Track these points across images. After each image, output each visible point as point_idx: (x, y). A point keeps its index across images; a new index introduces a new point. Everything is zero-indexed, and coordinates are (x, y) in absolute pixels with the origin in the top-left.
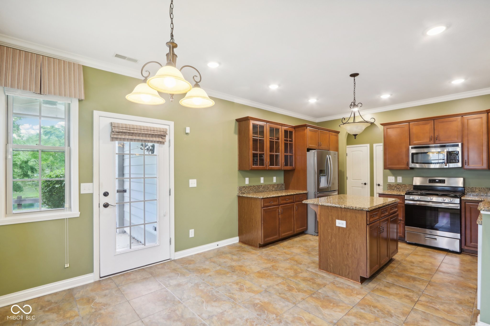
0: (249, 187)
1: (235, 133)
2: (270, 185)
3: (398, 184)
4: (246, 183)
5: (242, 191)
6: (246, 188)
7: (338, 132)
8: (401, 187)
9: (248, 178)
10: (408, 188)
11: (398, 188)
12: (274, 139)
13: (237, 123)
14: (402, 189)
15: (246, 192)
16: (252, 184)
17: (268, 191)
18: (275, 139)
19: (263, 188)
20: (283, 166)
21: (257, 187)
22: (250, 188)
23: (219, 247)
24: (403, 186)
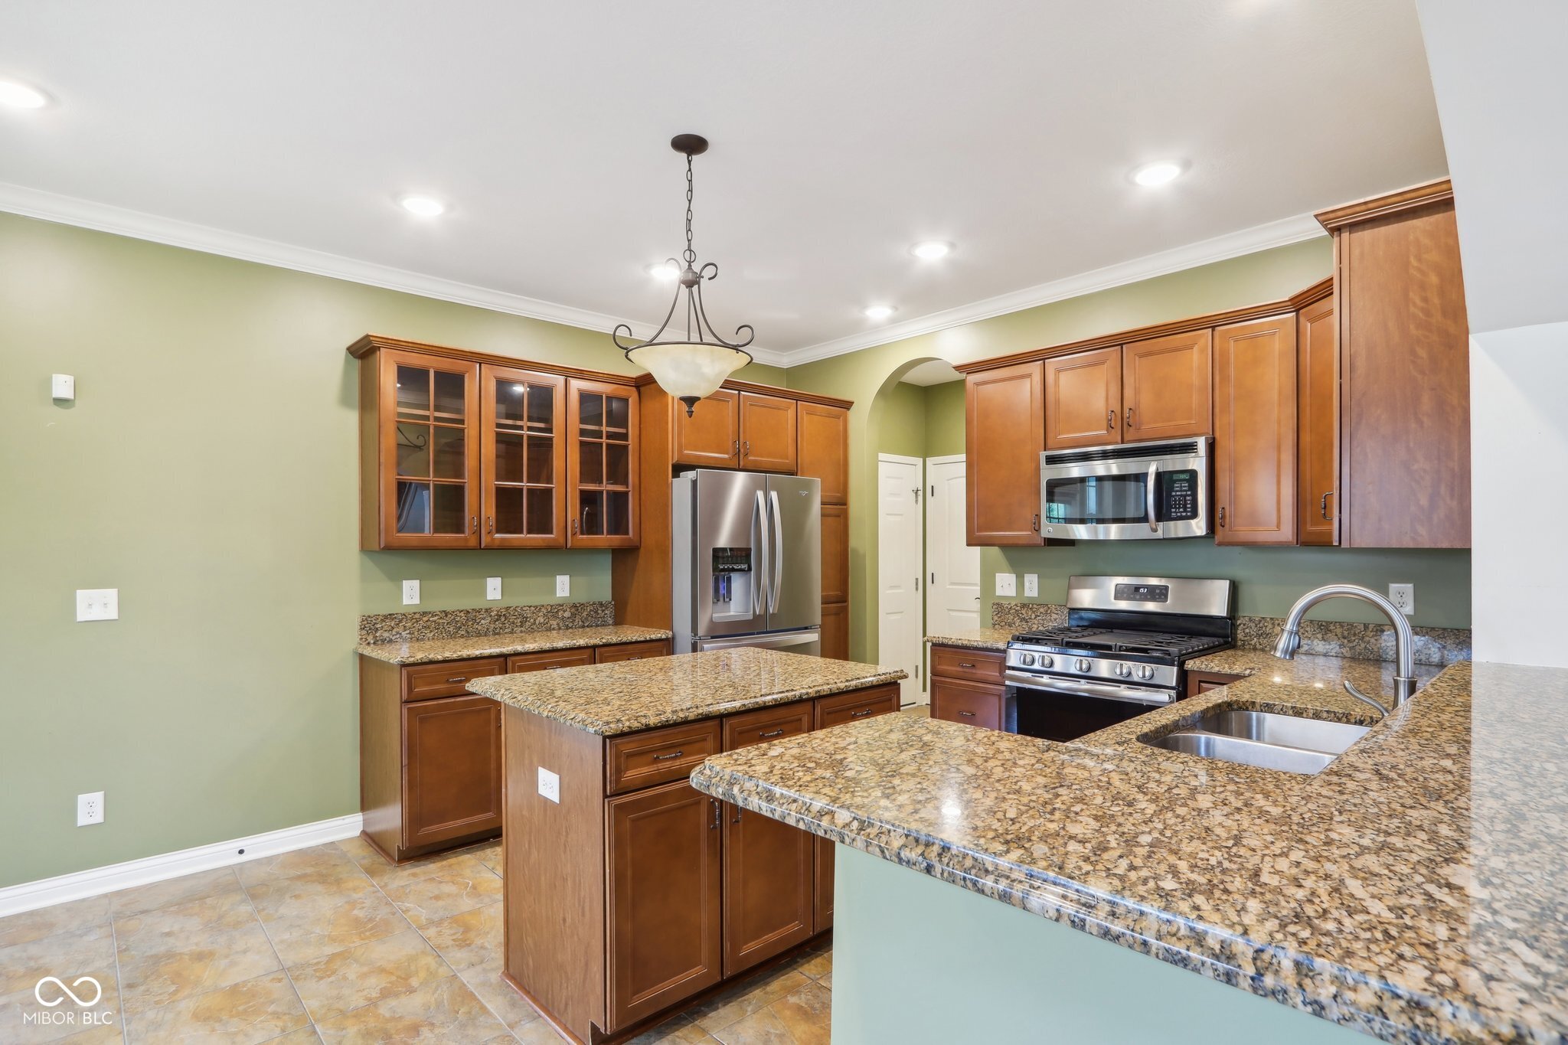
0: (417, 616)
1: (345, 401)
2: (536, 607)
3: (1025, 605)
4: (406, 601)
5: (378, 635)
6: (400, 621)
7: (847, 405)
8: (1033, 617)
9: (416, 583)
10: (1055, 620)
11: (1024, 618)
12: (521, 428)
13: (357, 363)
14: (1036, 622)
15: (401, 637)
16: (437, 605)
17: (521, 632)
18: (525, 428)
19: (497, 620)
20: (574, 534)
21: (462, 614)
22: (425, 619)
23: (244, 858)
24: (1042, 610)
